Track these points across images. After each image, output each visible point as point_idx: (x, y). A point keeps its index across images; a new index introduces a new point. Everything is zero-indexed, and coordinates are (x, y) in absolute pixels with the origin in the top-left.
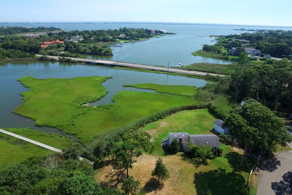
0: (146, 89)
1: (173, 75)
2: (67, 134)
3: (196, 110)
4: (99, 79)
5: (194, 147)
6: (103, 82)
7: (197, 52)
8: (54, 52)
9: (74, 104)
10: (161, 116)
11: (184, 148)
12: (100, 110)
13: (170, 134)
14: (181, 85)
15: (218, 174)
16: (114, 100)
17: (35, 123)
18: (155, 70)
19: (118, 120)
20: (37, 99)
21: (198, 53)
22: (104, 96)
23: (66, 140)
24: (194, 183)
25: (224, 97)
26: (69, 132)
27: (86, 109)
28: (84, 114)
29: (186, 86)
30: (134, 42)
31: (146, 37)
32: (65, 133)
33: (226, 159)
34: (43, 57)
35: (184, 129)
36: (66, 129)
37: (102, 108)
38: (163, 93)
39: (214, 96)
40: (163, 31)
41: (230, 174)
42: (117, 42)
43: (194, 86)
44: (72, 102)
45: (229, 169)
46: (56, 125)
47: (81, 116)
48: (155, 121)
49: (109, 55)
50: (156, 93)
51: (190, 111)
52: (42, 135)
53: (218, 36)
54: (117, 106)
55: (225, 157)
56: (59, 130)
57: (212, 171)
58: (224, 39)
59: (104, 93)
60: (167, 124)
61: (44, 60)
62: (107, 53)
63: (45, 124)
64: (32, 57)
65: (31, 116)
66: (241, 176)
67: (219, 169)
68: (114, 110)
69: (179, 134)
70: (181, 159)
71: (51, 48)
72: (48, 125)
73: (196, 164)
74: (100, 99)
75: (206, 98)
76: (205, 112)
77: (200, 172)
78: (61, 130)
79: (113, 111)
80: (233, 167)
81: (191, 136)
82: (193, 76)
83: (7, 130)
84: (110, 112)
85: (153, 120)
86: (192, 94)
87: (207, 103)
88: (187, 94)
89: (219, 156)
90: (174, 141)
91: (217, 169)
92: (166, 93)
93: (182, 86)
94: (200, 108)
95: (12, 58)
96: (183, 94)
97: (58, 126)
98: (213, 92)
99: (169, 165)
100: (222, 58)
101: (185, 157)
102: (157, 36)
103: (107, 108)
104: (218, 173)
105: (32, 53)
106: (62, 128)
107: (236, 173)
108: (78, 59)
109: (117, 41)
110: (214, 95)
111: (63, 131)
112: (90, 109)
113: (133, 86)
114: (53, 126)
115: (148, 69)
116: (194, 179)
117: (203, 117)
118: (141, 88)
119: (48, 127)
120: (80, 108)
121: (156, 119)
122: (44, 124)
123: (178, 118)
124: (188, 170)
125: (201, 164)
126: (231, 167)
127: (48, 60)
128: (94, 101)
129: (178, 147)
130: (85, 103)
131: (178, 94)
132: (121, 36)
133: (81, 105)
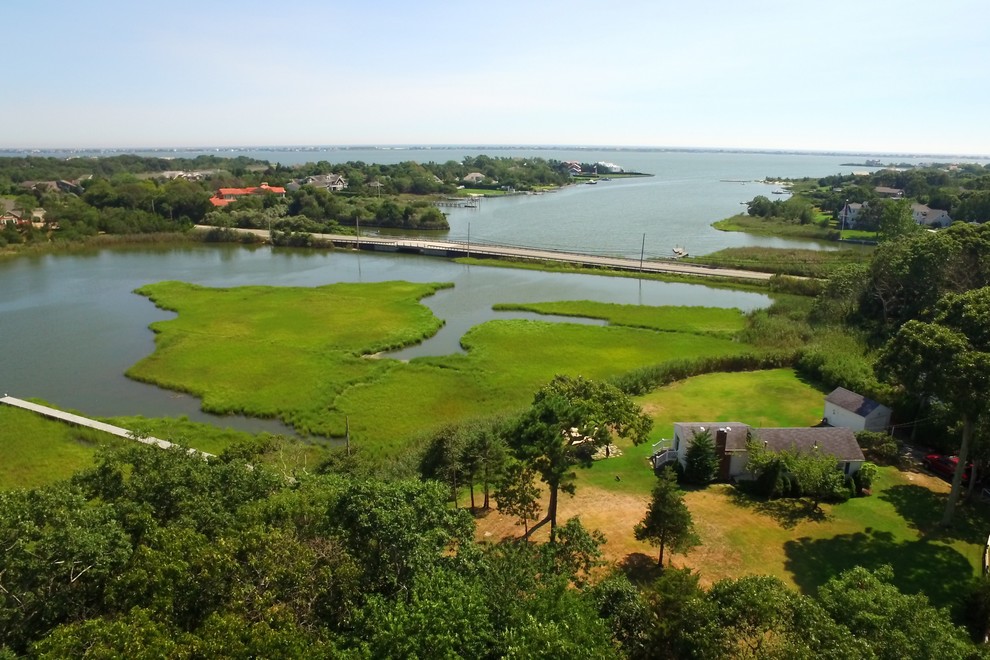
0: (574, 316)
1: (660, 280)
2: (314, 435)
3: (755, 372)
4: (409, 289)
5: (773, 458)
6: (423, 296)
7: (730, 220)
8: (253, 218)
9: (332, 354)
10: (635, 385)
11: (734, 468)
12: (422, 371)
13: (682, 425)
15: (869, 545)
16: (469, 343)
17: (204, 404)
18: (597, 267)
19: (487, 397)
20: (205, 339)
21: (736, 223)
22: (433, 334)
23: (312, 450)
24: (786, 569)
25: (847, 333)
26: (321, 429)
27: (372, 368)
28: (368, 379)
29: (707, 309)
30: (515, 194)
31: (553, 182)
32: (306, 432)
33: (888, 505)
34: (219, 230)
36: (309, 422)
37: (430, 364)
38: (631, 326)
39: (811, 332)
40: (608, 165)
41: (911, 545)
42: (460, 196)
43: (736, 309)
44: (325, 349)
45: (905, 532)
46: (273, 411)
47: (358, 385)
49: (436, 228)
50: (609, 328)
51: (734, 374)
52: (229, 437)
53: (793, 181)
54: (480, 359)
55: (883, 498)
56: (287, 425)
57: (846, 536)
58: (814, 187)
59: (432, 326)
60: (661, 408)
61: (223, 241)
62: (428, 222)
63: (237, 407)
64: (184, 231)
65: (188, 384)
66: (952, 552)
67: (868, 530)
68: (472, 370)
69: (712, 424)
70: (729, 502)
71: (244, 204)
72: (245, 410)
73: (783, 515)
74: (418, 342)
75: (782, 338)
76: (786, 377)
77: (803, 540)
78: (293, 424)
79: (469, 373)
80: (918, 524)
82: (725, 281)
83: (108, 422)
84: (457, 375)
86: (730, 328)
87: (791, 352)
88: (716, 330)
89: (860, 494)
91: (863, 531)
92: (644, 327)
93: (694, 307)
94: (768, 366)
95: (118, 233)
96: (704, 329)
97: (280, 413)
98: (804, 321)
100: (815, 238)
101: (740, 496)
102: (592, 181)
103: (447, 365)
104: (868, 541)
105: (182, 218)
106: (294, 418)
107: (931, 542)
108: (335, 235)
109: (461, 192)
110: (809, 327)
111: (300, 427)
112: (389, 368)
113: (525, 307)
114: (266, 411)
115: (574, 264)
116: (786, 559)
117: (780, 390)
118: (555, 314)
119: (246, 415)
120: (352, 363)
122: (232, 406)
124: (757, 532)
125: (802, 517)
126: (912, 526)
127: (233, 241)
128: (399, 347)
129: (715, 464)
130: (370, 353)
131: (683, 329)
132: (471, 177)
133: (356, 356)
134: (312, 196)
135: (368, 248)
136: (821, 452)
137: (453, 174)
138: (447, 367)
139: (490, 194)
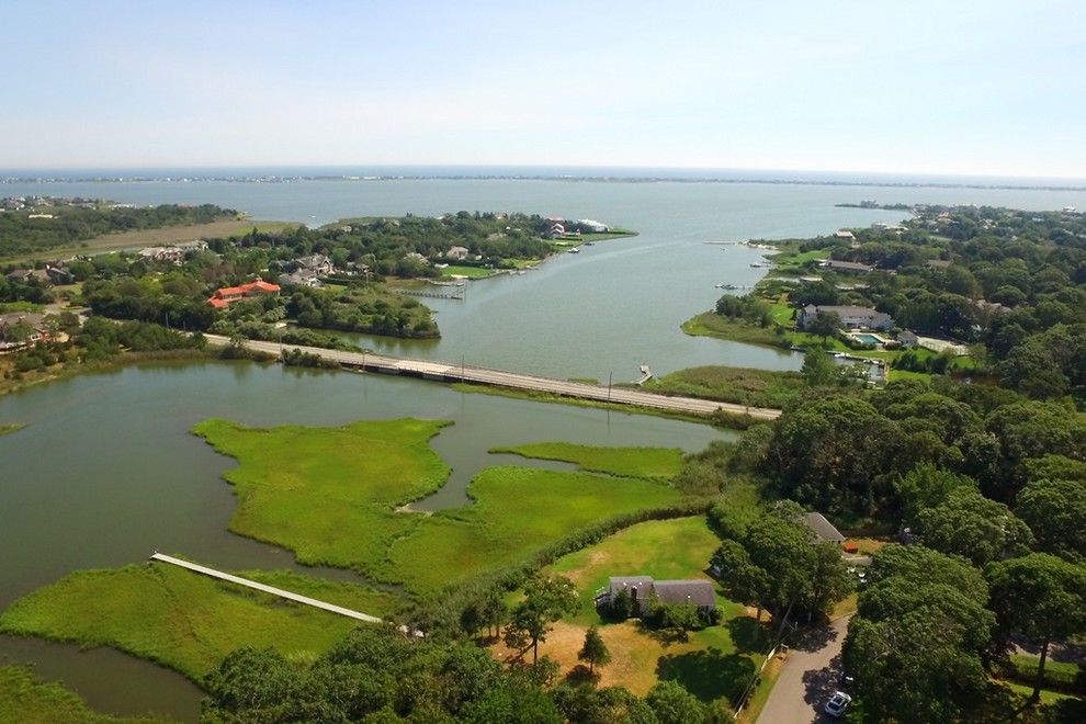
0: (551, 460)
1: (624, 411)
2: (380, 583)
3: (679, 519)
4: (417, 428)
5: (660, 608)
6: (432, 437)
7: (699, 318)
8: (257, 327)
9: (374, 508)
10: (592, 538)
11: (642, 609)
12: (443, 524)
13: (613, 579)
14: (643, 447)
15: (705, 658)
16: (474, 495)
17: (298, 559)
18: (573, 397)
19: (491, 547)
20: (272, 492)
21: (702, 325)
22: (445, 483)
23: (383, 596)
24: (656, 672)
25: (751, 482)
26: (384, 578)
27: (407, 522)
28: (407, 533)
29: (656, 450)
30: (499, 275)
31: (536, 254)
32: (375, 581)
33: (727, 631)
34: (233, 345)
35: (646, 569)
36: (375, 573)
37: (447, 517)
38: (595, 471)
39: (726, 481)
40: (592, 223)
41: (729, 657)
42: (445, 280)
43: (679, 449)
44: (368, 503)
45: (729, 649)
46: (348, 563)
47: (401, 539)
48: (578, 549)
49: (427, 338)
50: (578, 474)
51: (663, 521)
52: (327, 587)
54: (483, 511)
55: (726, 626)
56: (360, 575)
57: (694, 652)
58: (794, 255)
59: (444, 475)
60: (607, 556)
61: (237, 358)
62: (422, 332)
63: (323, 561)
65: (280, 541)
66: (750, 660)
67: (709, 648)
68: (478, 522)
69: (632, 579)
70: (635, 631)
71: (247, 312)
72: (329, 563)
73: (664, 640)
74: (435, 492)
75: (704, 485)
76: (698, 524)
77: (670, 656)
78: (364, 574)
79: (476, 525)
80: (739, 643)
81: (656, 583)
82: (679, 414)
84: (469, 527)
85: (574, 548)
86: (669, 473)
87: (706, 501)
88: (658, 475)
89: (714, 624)
90: (620, 594)
91: (705, 650)
92: (604, 472)
93: (645, 449)
94: (688, 514)
95: (140, 350)
96: (649, 475)
97: (353, 565)
98: (724, 468)
99: (610, 643)
100: (772, 344)
101: (643, 627)
102: (575, 249)
103: (460, 517)
104: (706, 655)
105: (195, 330)
106: (364, 570)
107: (740, 655)
108: (339, 352)
109: (444, 274)
110: (726, 476)
111: (369, 577)
112: (419, 521)
113: (514, 450)
114: (342, 564)
115: (553, 394)
116: (657, 667)
117: (691, 537)
118: (537, 458)
119: (329, 567)
120: (391, 517)
121: (580, 545)
123: (633, 542)
124: (647, 651)
125: (675, 641)
126: (734, 645)
127: (247, 358)
128: (422, 498)
129: (630, 608)
130: (401, 505)
131: (633, 474)
132: (454, 252)
133: (393, 509)
134: (308, 299)
135: (373, 370)
136: (691, 599)
137: (436, 248)
138: (460, 520)
139: (474, 276)
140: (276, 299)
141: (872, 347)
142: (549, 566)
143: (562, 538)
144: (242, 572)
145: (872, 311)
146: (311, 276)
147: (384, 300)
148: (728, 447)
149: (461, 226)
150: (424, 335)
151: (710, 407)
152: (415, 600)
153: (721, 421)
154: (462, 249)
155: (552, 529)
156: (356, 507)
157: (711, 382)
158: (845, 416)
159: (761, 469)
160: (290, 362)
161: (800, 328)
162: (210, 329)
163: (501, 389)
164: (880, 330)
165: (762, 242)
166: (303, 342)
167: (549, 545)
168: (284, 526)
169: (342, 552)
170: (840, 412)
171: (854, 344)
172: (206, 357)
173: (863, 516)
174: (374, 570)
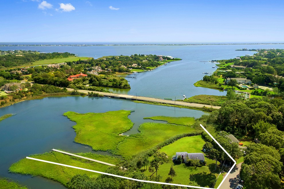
0: (160, 120)
3: (194, 136)
4: (125, 113)
5: (190, 161)
6: (129, 115)
10: (171, 141)
11: (185, 161)
12: (132, 138)
13: (177, 153)
14: (184, 117)
16: (140, 130)
17: (93, 149)
18: (165, 104)
19: (145, 145)
20: (86, 131)
21: (200, 84)
22: (132, 127)
23: (116, 159)
25: (213, 126)
26: (116, 154)
27: (122, 138)
28: (122, 141)
29: (188, 117)
30: (146, 71)
31: (155, 65)
34: (75, 91)
35: (185, 150)
37: (133, 136)
38: (172, 124)
39: (206, 126)
40: (170, 57)
41: (209, 175)
44: (112, 133)
45: (208, 172)
46: (106, 150)
47: (120, 143)
48: (167, 145)
50: (167, 124)
51: (190, 137)
52: (101, 157)
54: (142, 135)
55: (207, 166)
57: (199, 173)
58: (224, 64)
59: (132, 125)
64: (65, 92)
65: (88, 144)
66: (214, 175)
68: (141, 138)
69: (182, 153)
70: (183, 167)
71: (78, 82)
72: (101, 150)
73: (191, 170)
74: (130, 130)
76: (199, 138)
77: (193, 174)
81: (188, 154)
82: (193, 108)
84: (139, 139)
86: (191, 123)
88: (188, 124)
89: (204, 165)
90: (179, 157)
91: (202, 172)
92: (174, 124)
94: (196, 135)
96: (186, 124)
97: (108, 150)
98: (206, 122)
100: (218, 89)
101: (185, 166)
102: (165, 64)
104: (202, 174)
106: (111, 152)
107: (212, 174)
108: (104, 93)
109: (131, 71)
110: (206, 124)
112: (125, 138)
113: (150, 118)
116: (189, 177)
117: (197, 141)
118: (157, 120)
120: (118, 137)
121: (168, 144)
122: (98, 149)
123: (182, 143)
125: (194, 170)
126: (210, 171)
127: (78, 94)
128: (126, 132)
129: (181, 161)
130: (121, 134)
131: (182, 124)
132: (134, 65)
133: (118, 135)
134: (95, 78)
135: (113, 97)
136: (198, 158)
137: (129, 64)
138: (136, 137)
139: (139, 72)
140: (86, 78)
141: (246, 89)
142: (160, 149)
143: (163, 142)
144: (77, 153)
145: (245, 79)
146: (96, 72)
147: (115, 78)
148: (207, 116)
149: (135, 58)
150: (126, 88)
151: (202, 106)
152: (124, 160)
153: (205, 110)
154: (136, 64)
155: (160, 139)
156: (109, 134)
157: (202, 99)
158: (238, 108)
159: (216, 122)
160: (90, 95)
161: (226, 84)
162: (68, 87)
163: (147, 102)
164: (248, 84)
165: (215, 61)
166: (94, 90)
167: (160, 143)
168: (89, 140)
169: (105, 147)
170: (237, 107)
171: (241, 88)
172: (67, 94)
173: (244, 135)
174: (113, 152)
